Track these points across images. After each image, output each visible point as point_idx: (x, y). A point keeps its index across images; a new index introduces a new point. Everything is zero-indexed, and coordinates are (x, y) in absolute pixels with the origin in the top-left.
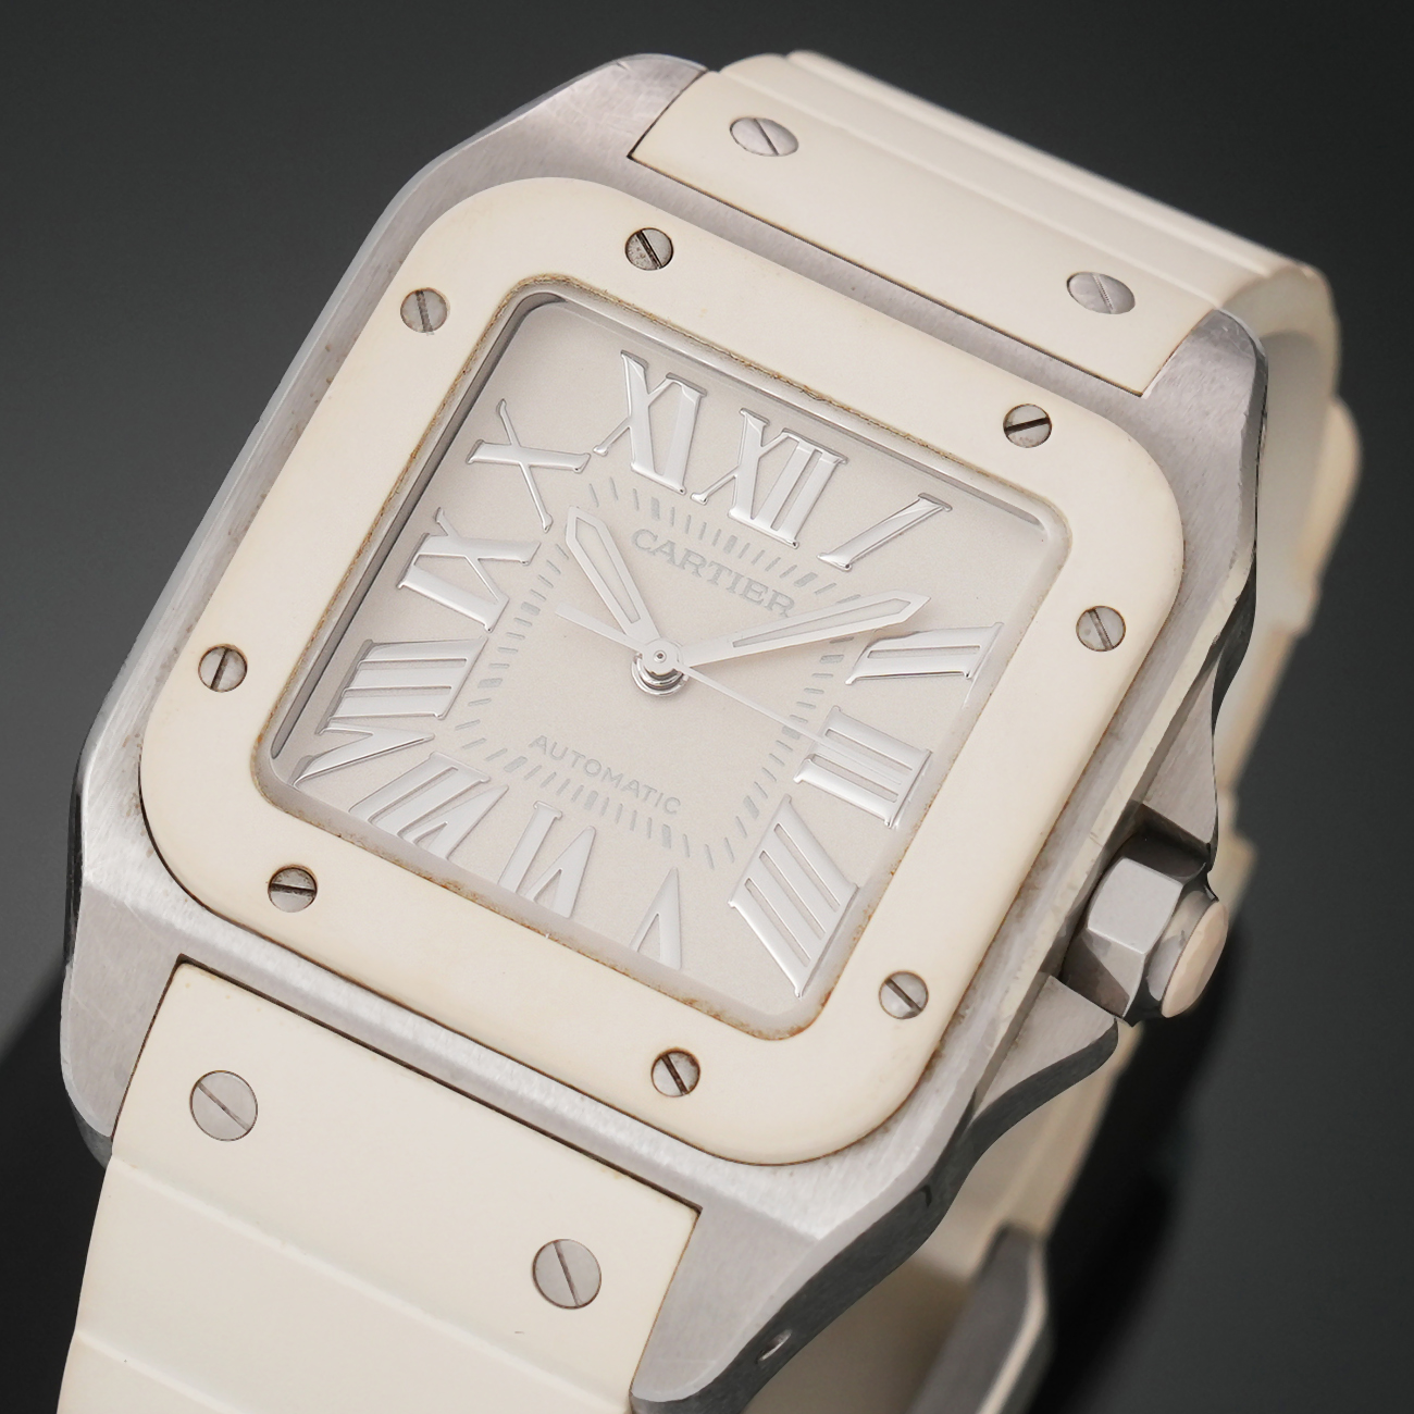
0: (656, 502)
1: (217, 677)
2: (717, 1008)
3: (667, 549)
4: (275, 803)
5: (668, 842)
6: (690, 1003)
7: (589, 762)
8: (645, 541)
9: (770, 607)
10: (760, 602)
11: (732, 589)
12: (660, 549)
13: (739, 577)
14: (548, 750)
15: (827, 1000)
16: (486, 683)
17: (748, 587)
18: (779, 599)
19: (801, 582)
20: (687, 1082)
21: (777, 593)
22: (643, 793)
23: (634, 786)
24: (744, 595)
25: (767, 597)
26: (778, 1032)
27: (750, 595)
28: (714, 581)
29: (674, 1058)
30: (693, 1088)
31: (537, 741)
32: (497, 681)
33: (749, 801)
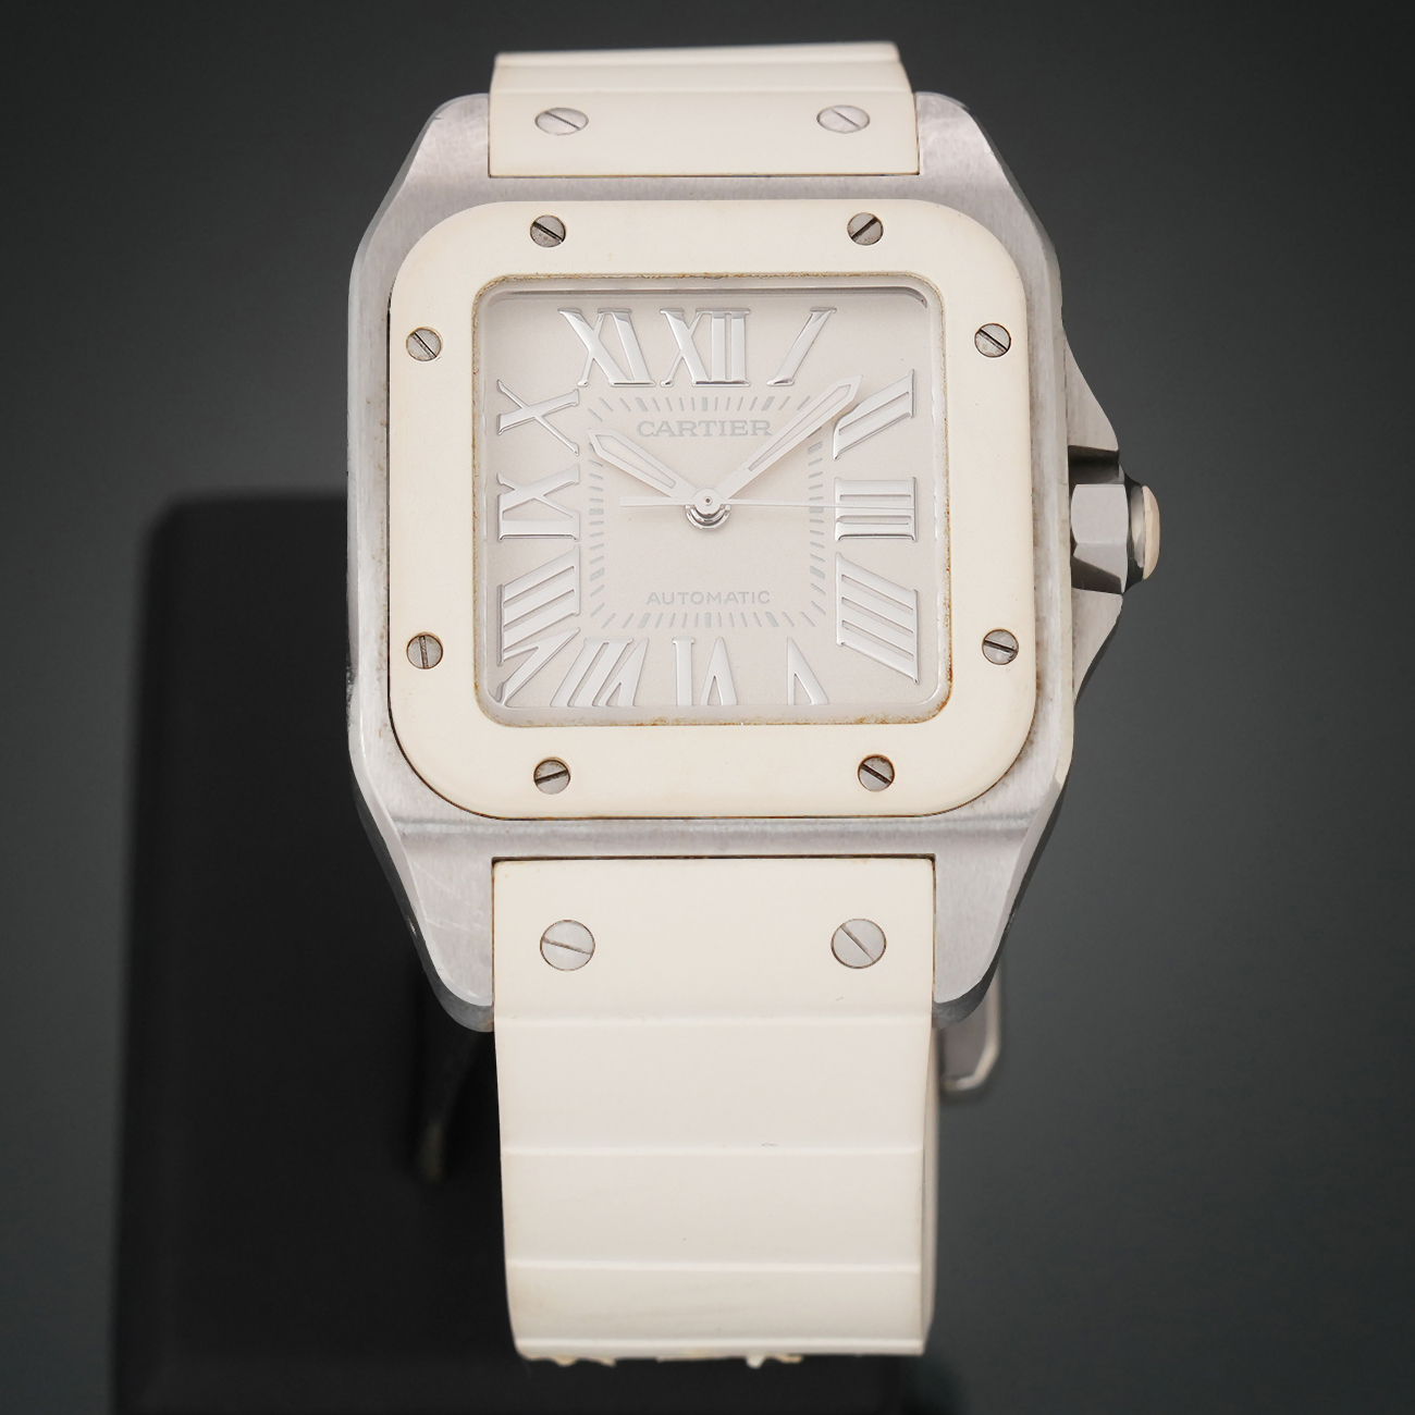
0: (639, 400)
1: (424, 658)
2: (881, 716)
3: (664, 428)
4: (509, 724)
5: (775, 623)
6: (861, 722)
7: (692, 596)
8: (647, 429)
9: (755, 434)
10: (746, 433)
11: (723, 434)
12: (660, 430)
13: (723, 423)
14: (661, 600)
15: (951, 675)
16: (594, 577)
17: (734, 428)
18: (758, 425)
19: (766, 407)
20: (887, 776)
21: (755, 422)
22: (740, 597)
23: (731, 597)
24: (733, 434)
25: (749, 428)
26: (930, 712)
27: (737, 431)
28: (708, 434)
29: (868, 764)
30: (893, 777)
31: (650, 600)
32: (601, 572)
33: (814, 570)
